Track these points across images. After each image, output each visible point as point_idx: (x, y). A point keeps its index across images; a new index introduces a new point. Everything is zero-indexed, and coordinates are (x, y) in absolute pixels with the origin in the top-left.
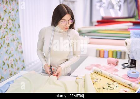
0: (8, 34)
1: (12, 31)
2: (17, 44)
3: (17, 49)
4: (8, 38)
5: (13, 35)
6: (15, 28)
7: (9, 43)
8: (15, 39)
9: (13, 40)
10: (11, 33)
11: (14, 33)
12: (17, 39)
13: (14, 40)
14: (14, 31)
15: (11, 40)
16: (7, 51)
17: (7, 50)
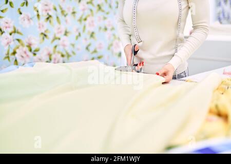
0: (92, 15)
1: (103, 11)
2: (112, 38)
3: (111, 48)
4: (92, 22)
5: (105, 18)
6: (110, 6)
7: (93, 33)
8: (109, 28)
9: (103, 28)
10: (100, 14)
11: (106, 16)
12: (113, 29)
13: (106, 29)
14: (107, 11)
15: (100, 28)
16: (89, 45)
17: (88, 43)
